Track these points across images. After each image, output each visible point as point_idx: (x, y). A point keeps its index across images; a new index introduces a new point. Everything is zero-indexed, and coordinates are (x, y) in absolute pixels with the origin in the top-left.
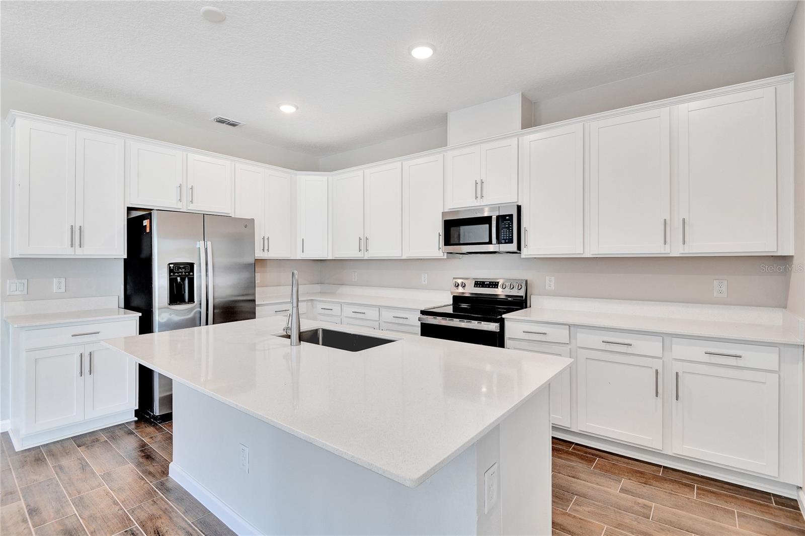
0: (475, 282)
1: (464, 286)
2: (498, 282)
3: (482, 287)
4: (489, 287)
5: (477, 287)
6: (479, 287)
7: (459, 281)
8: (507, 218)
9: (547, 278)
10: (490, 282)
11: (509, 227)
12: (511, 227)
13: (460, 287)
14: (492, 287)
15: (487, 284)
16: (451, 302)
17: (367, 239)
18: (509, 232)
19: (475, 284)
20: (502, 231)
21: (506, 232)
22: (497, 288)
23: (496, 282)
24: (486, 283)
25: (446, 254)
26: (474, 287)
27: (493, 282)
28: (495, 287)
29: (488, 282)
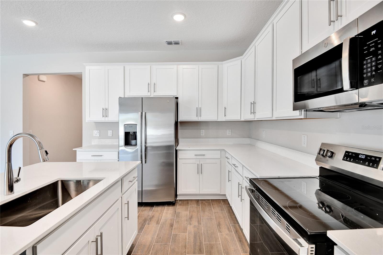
0: (346, 152)
2: (380, 159)
3: (354, 162)
4: (363, 164)
5: (346, 160)
6: (350, 161)
8: (374, 32)
10: (367, 156)
12: (380, 49)
14: (368, 165)
15: (361, 159)
16: (317, 174)
18: (377, 60)
19: (345, 155)
20: (365, 62)
22: (377, 167)
23: (376, 157)
24: (360, 157)
26: (343, 160)
27: (371, 157)
28: (372, 166)
29: (364, 155)
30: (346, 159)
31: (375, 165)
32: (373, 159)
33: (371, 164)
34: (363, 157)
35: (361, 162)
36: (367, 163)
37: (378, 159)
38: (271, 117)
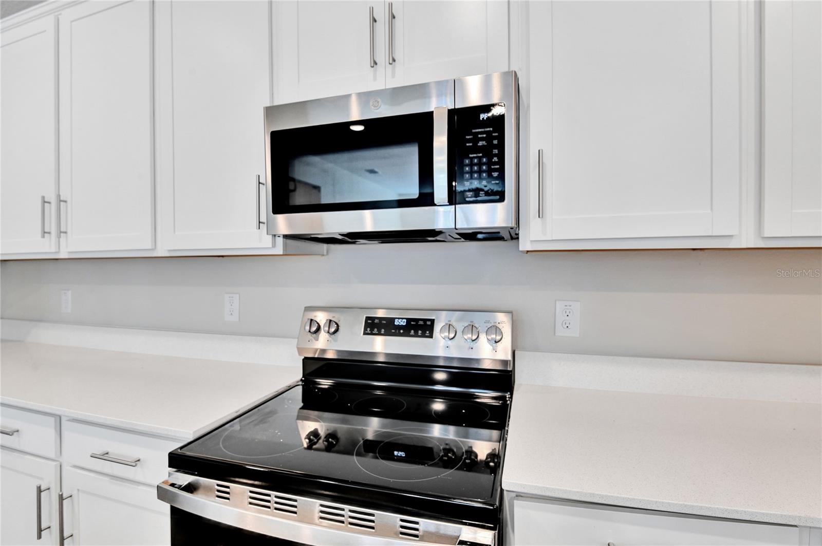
0: (368, 318)
1: (335, 329)
2: (433, 321)
3: (388, 334)
4: (406, 335)
5: (372, 334)
6: (380, 334)
7: (321, 318)
8: (484, 116)
9: (560, 306)
10: (409, 320)
11: (490, 146)
12: (495, 147)
13: (323, 335)
14: (416, 335)
15: (401, 327)
17: (60, 201)
18: (490, 163)
19: (367, 325)
20: (467, 161)
21: (480, 164)
22: (431, 336)
23: (425, 320)
24: (397, 323)
25: (280, 241)
26: (365, 334)
27: (417, 320)
28: (423, 336)
29: (402, 319)
30: (372, 332)
31: (428, 332)
32: (421, 323)
33: (420, 332)
34: (403, 323)
35: (402, 331)
36: (412, 331)
37: (429, 323)
38: (150, 248)
